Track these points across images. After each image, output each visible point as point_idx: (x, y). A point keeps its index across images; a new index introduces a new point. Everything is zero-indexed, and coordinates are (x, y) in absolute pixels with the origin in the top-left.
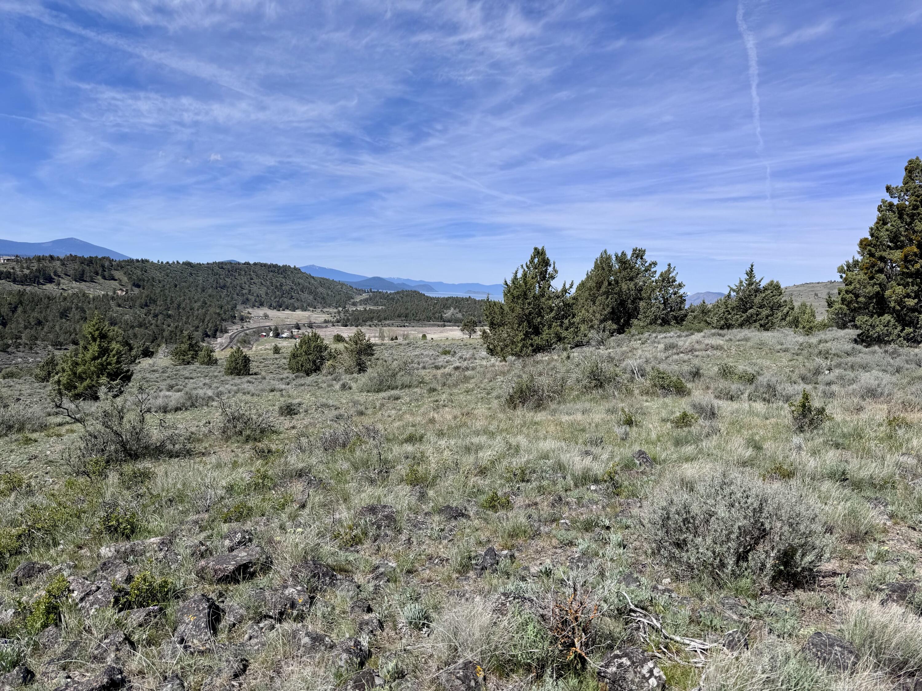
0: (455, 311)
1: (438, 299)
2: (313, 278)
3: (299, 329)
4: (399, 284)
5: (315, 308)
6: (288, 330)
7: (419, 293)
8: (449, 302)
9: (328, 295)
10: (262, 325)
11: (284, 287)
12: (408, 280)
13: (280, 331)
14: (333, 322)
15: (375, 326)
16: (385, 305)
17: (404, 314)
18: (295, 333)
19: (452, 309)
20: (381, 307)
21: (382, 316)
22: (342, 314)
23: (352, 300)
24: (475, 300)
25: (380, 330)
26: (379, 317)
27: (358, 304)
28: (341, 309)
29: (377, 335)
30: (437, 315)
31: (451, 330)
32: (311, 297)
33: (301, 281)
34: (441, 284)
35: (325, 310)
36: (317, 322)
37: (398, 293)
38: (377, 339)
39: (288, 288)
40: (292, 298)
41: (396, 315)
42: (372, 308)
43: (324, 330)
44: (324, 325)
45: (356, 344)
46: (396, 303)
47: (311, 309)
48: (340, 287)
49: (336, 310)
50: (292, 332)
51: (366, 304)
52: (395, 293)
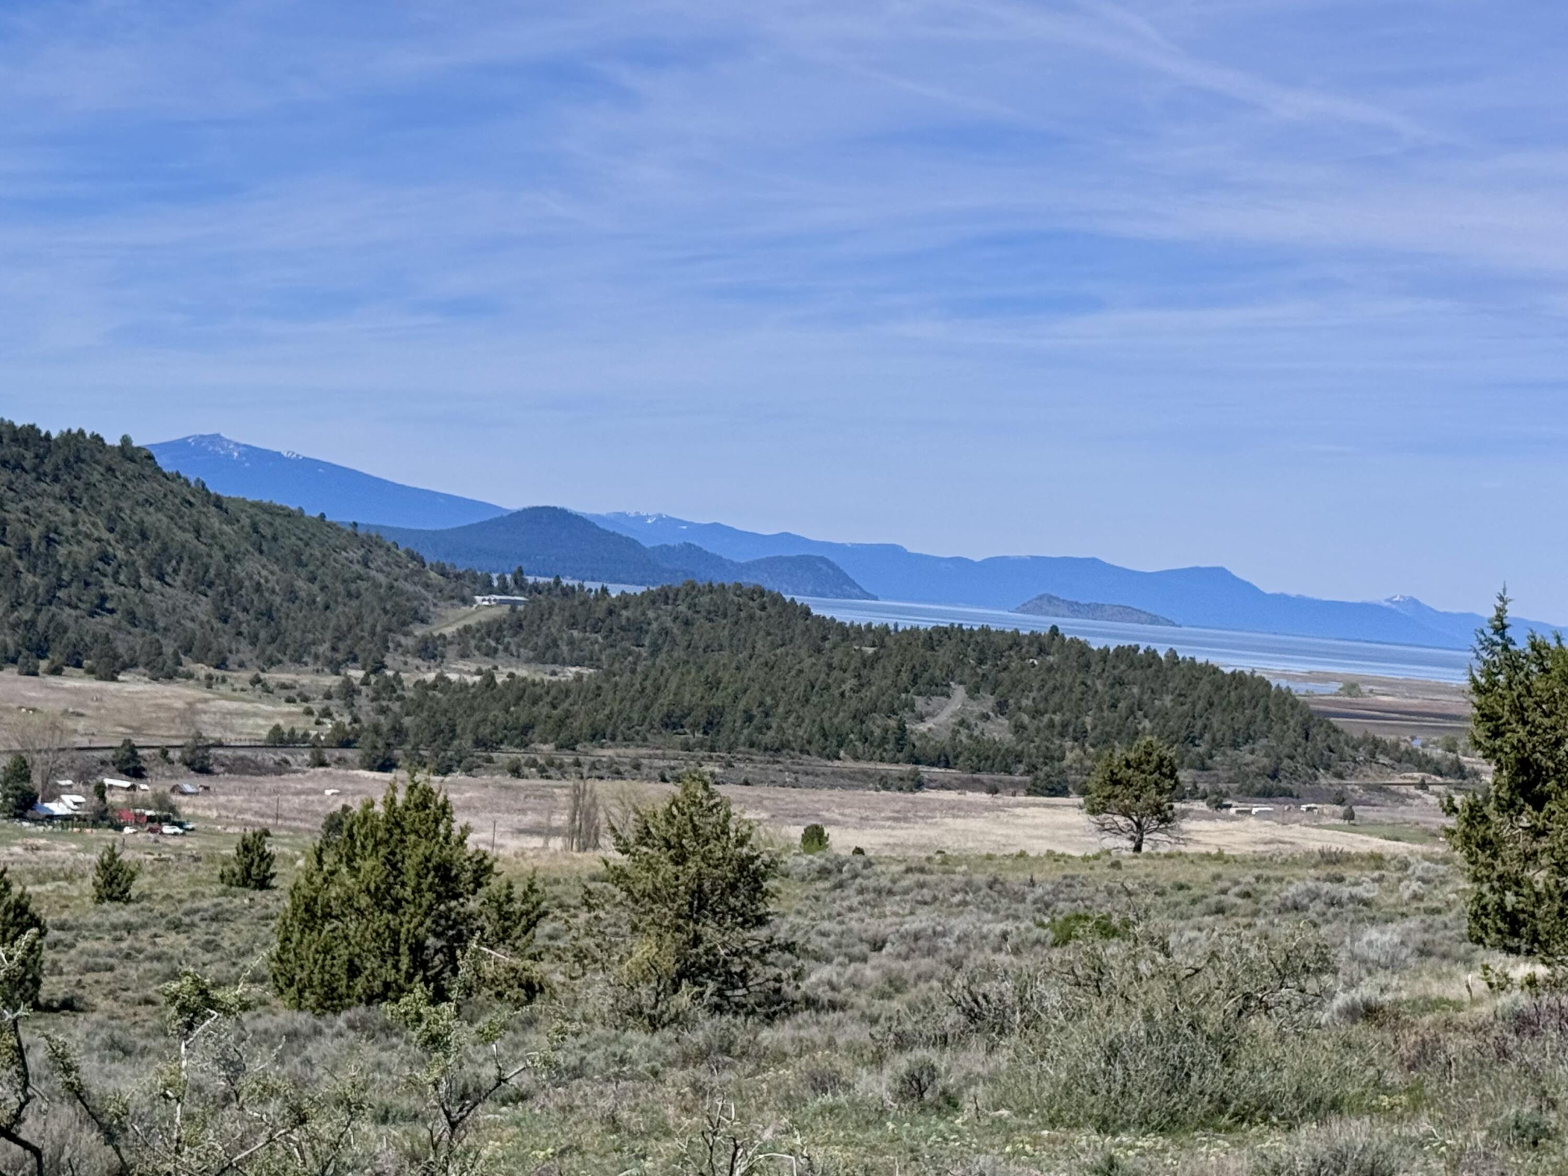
0: (977, 708)
1: (881, 636)
2: (218, 503)
3: (137, 773)
4: (665, 551)
5: (221, 664)
6: (83, 776)
7: (777, 599)
8: (944, 655)
9: (292, 596)
11: (62, 552)
12: (716, 527)
13: (36, 781)
14: (315, 744)
15: (543, 773)
16: (592, 661)
17: (699, 714)
18: (116, 799)
19: (959, 692)
20: (571, 672)
21: (582, 723)
22: (363, 703)
23: (419, 631)
24: (1083, 650)
25: (577, 796)
26: (561, 723)
27: (451, 652)
28: (356, 674)
29: (561, 819)
30: (877, 725)
31: (953, 809)
32: (203, 608)
33: (154, 519)
34: (894, 552)
35: (274, 677)
36: (230, 738)
37: (665, 597)
38: (557, 843)
39: (83, 552)
40: (101, 606)
41: (656, 713)
42: (522, 672)
43: (270, 782)
44: (270, 757)
46: (655, 650)
47: (202, 670)
48: (356, 554)
49: (331, 681)
50: (101, 790)
51: (491, 653)
52: (653, 599)
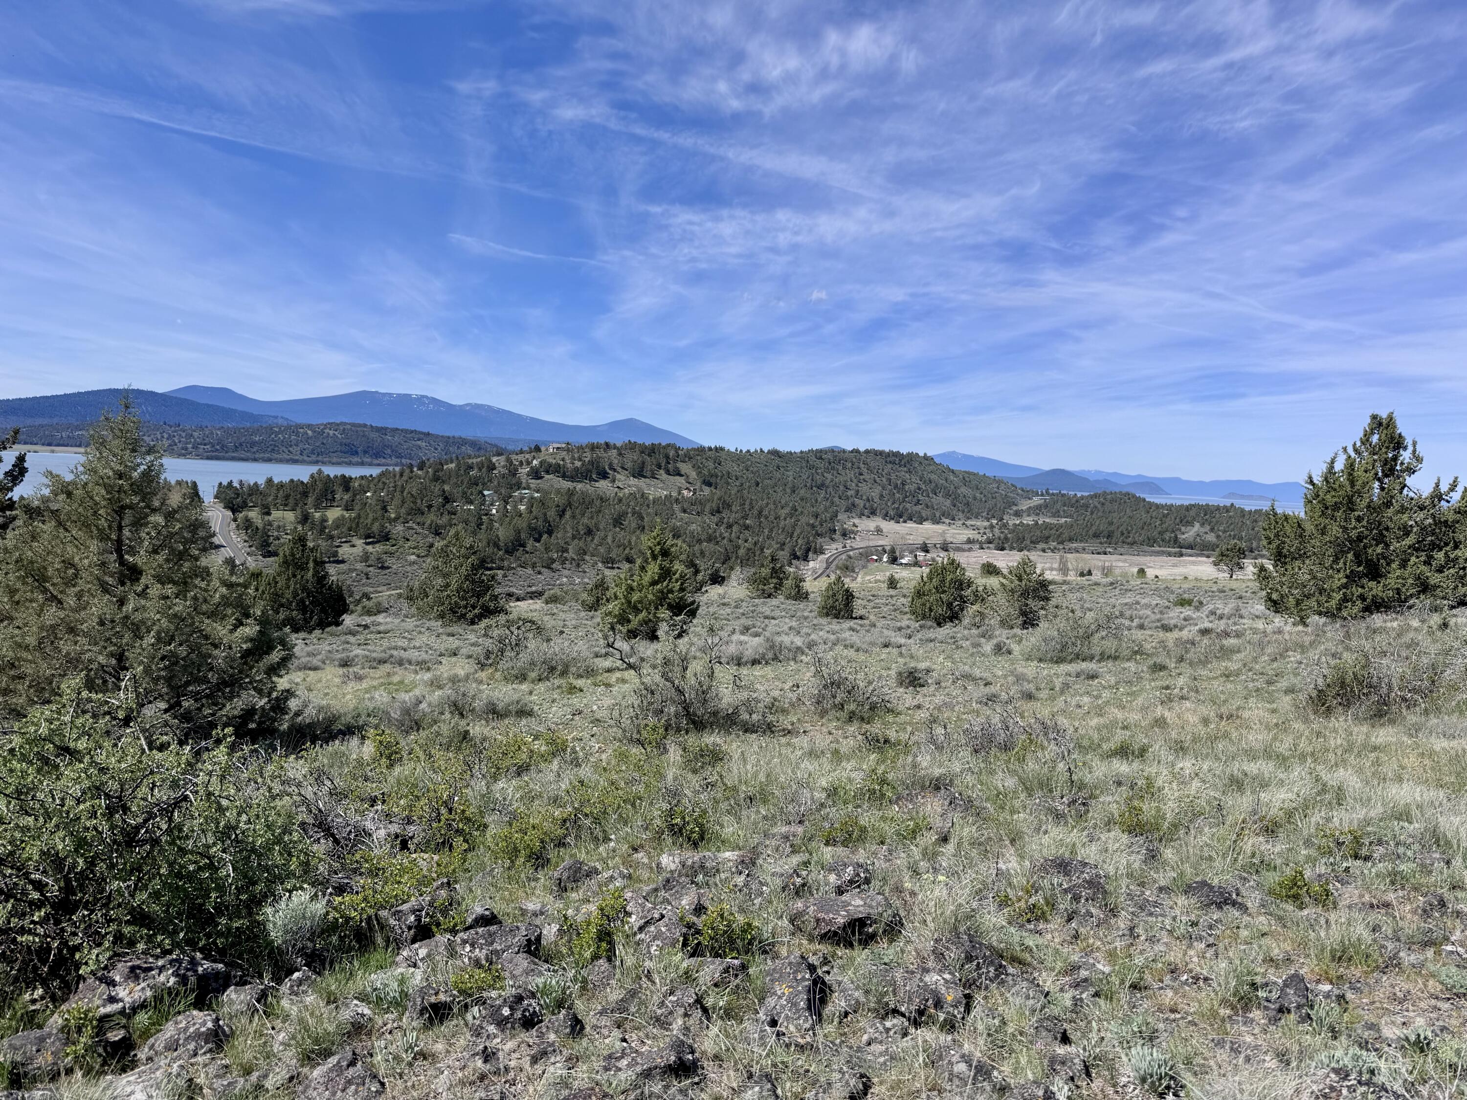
0: (1203, 530)
1: (1170, 507)
2: (953, 471)
3: (927, 551)
4: (1097, 481)
5: (953, 519)
6: (911, 552)
7: (1134, 496)
8: (1192, 513)
9: (975, 498)
10: (871, 544)
11: (907, 487)
12: (1115, 474)
13: (898, 554)
14: (981, 543)
15: (1053, 551)
16: (1071, 516)
17: (1106, 533)
18: (920, 558)
19: (1197, 525)
20: (1063, 520)
21: (1065, 536)
22: (996, 530)
23: (1015, 508)
24: (1242, 511)
25: (1062, 558)
26: (1059, 536)
27: (1025, 515)
28: (994, 522)
29: (1056, 566)
30: (1167, 536)
31: (1194, 563)
32: (948, 503)
33: (933, 477)
34: (1177, 480)
35: (969, 523)
36: (955, 541)
37: (1095, 496)
38: (1054, 573)
39: (913, 487)
40: (918, 503)
41: (1091, 533)
42: (1047, 520)
43: (966, 554)
44: (966, 546)
45: (1020, 580)
46: (1092, 513)
47: (947, 521)
48: (996, 485)
49: (986, 524)
50: (916, 556)
51: (1038, 514)
52: (1091, 497)
